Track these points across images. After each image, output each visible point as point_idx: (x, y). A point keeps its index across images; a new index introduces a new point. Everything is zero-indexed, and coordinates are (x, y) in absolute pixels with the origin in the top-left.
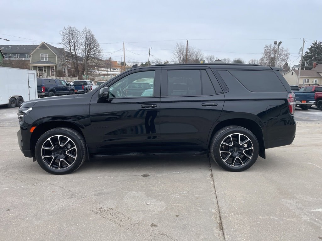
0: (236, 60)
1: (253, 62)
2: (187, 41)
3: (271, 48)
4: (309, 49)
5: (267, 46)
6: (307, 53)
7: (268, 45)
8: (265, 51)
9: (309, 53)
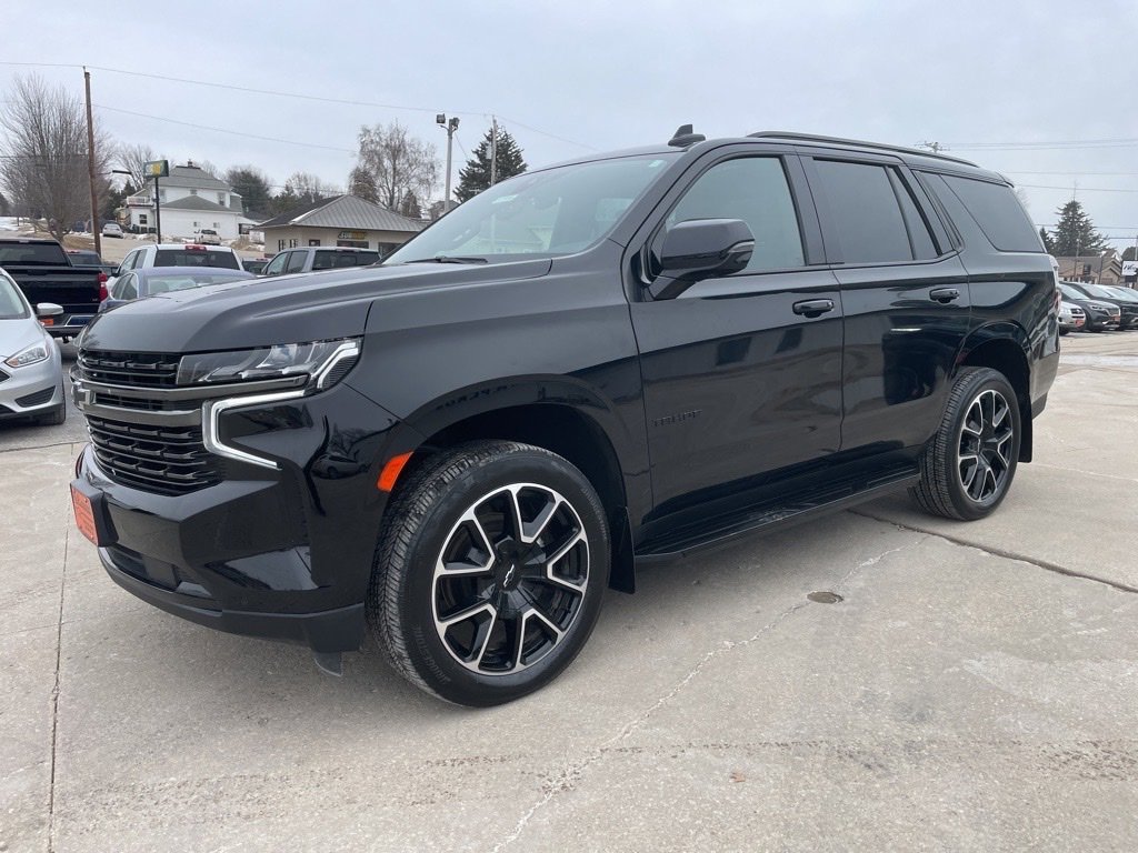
0: (239, 171)
1: (303, 184)
2: (87, 75)
3: (381, 139)
4: (477, 152)
5: (366, 131)
6: (472, 164)
7: (372, 127)
8: (362, 147)
9: (478, 166)
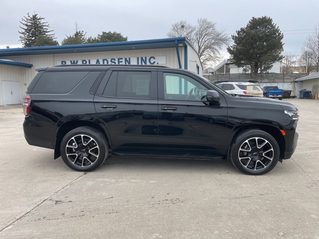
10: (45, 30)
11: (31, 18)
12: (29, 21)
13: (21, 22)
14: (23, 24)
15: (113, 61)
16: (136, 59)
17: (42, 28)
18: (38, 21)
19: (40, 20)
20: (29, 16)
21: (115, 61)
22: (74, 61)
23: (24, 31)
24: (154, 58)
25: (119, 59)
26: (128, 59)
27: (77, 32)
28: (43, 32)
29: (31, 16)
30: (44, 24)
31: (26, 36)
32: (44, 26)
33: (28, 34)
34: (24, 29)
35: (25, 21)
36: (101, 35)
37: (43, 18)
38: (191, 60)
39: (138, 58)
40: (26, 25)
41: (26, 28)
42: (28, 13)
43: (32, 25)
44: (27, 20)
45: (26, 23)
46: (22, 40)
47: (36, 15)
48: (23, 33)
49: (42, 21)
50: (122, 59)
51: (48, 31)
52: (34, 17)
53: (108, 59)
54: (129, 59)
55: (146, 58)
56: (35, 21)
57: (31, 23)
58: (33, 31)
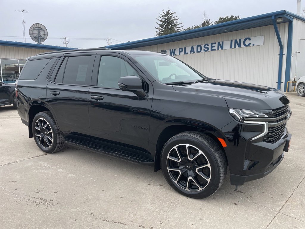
10: (176, 23)
11: (165, 14)
12: (163, 17)
13: (157, 19)
14: (159, 20)
15: (206, 46)
16: (229, 42)
17: (173, 22)
18: (171, 16)
19: (172, 15)
20: (164, 13)
21: (208, 47)
22: (173, 50)
23: (159, 26)
24: (250, 39)
25: (212, 44)
26: (221, 43)
27: (204, 22)
28: (174, 25)
29: (165, 13)
30: (175, 18)
31: (160, 30)
32: (174, 20)
33: (162, 29)
34: (159, 25)
35: (160, 18)
36: (218, 21)
37: (174, 13)
38: (301, 38)
39: (232, 41)
40: (161, 21)
41: (161, 23)
42: (163, 10)
43: (166, 20)
44: (162, 16)
45: (161, 19)
46: (158, 35)
47: (169, 11)
48: (159, 29)
49: (174, 15)
50: (215, 43)
51: (178, 24)
52: (168, 14)
53: (201, 45)
54: (223, 43)
55: (240, 40)
56: (168, 16)
57: (165, 19)
58: (166, 25)
